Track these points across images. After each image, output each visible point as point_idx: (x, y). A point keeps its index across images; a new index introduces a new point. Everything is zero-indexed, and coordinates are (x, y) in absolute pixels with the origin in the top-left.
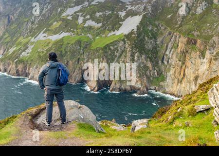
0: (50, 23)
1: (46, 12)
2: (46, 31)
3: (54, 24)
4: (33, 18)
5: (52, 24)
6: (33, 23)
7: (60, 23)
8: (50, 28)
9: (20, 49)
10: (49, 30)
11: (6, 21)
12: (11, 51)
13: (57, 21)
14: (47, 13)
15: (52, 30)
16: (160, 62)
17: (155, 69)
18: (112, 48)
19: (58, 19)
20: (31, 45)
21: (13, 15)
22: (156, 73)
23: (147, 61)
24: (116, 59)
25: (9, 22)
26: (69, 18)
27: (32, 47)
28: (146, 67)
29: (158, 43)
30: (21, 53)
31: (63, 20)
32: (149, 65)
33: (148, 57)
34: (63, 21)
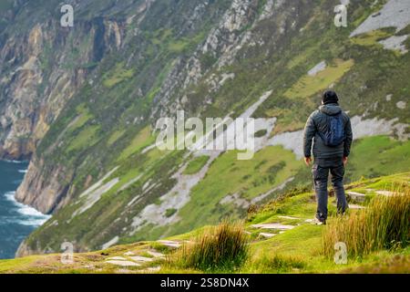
0: (291, 65)
1: (277, 12)
2: (269, 105)
3: (312, 72)
4: (212, 40)
5: (301, 71)
6: (208, 63)
7: (345, 66)
8: (289, 94)
9: (134, 190)
10: (284, 103)
11: (87, 48)
12: (94, 193)
13: (329, 60)
14: (283, 15)
15: (300, 103)
19: (334, 49)
20: (189, 172)
21: (121, 20)
25: (99, 51)
26: (394, 44)
27: (193, 181)
30: (138, 210)
31: (360, 53)
34: (358, 60)
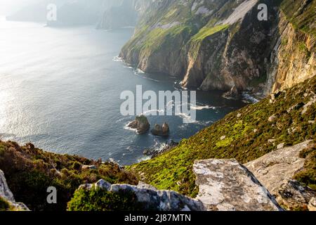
16: (266, 59)
17: (257, 68)
18: (212, 41)
22: (258, 72)
23: (248, 57)
24: (214, 53)
28: (245, 65)
29: (270, 35)
32: (250, 62)
33: (250, 54)
